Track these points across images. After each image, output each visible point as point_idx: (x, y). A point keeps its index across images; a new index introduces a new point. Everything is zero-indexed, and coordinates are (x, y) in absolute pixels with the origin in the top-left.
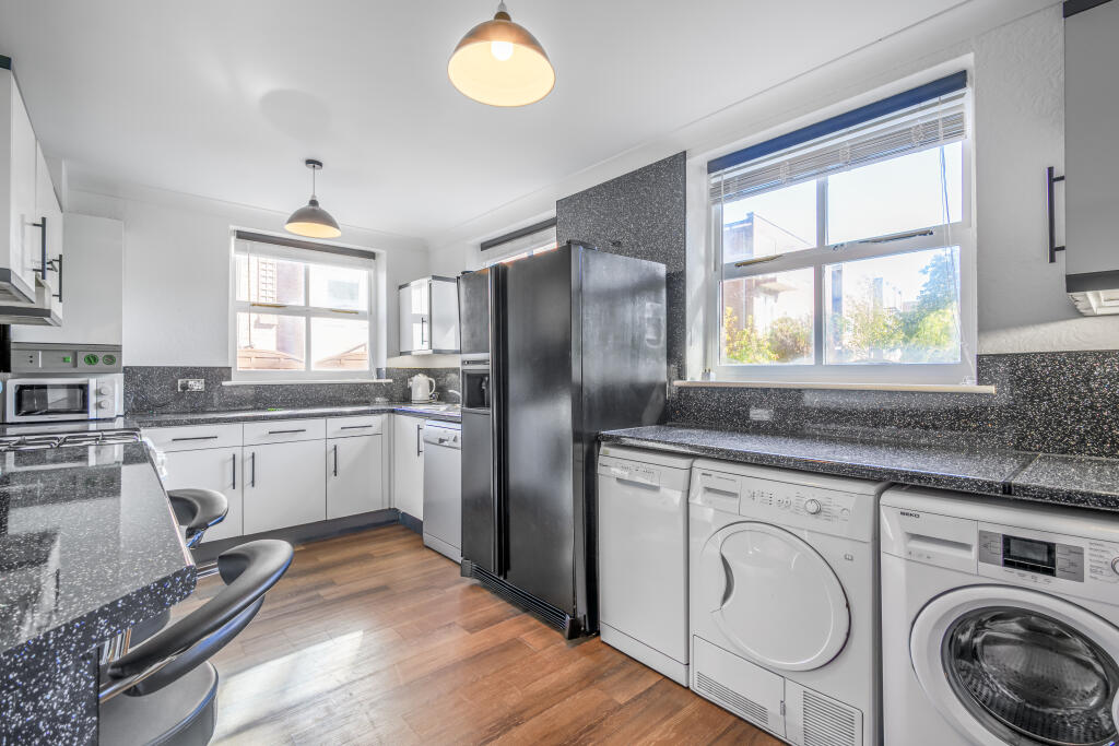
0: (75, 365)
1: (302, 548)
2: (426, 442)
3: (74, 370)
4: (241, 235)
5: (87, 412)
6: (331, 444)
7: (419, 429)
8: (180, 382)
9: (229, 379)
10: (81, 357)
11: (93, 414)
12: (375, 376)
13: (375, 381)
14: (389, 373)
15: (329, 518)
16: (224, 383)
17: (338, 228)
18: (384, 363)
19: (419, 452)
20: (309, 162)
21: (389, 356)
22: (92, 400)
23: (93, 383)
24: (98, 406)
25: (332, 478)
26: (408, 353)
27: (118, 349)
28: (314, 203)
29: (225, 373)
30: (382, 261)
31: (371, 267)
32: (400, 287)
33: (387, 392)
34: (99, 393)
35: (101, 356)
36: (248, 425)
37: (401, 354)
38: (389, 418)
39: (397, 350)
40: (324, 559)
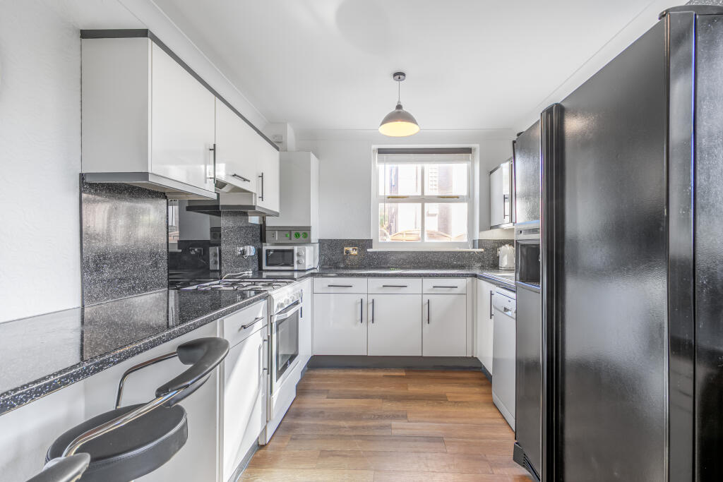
0: (290, 239)
1: (404, 374)
2: (495, 308)
3: (290, 242)
4: (381, 151)
5: (293, 266)
6: (426, 298)
7: (491, 294)
8: (346, 248)
9: (371, 247)
10: (293, 233)
11: (296, 267)
12: (470, 245)
13: (471, 250)
14: (481, 243)
15: (425, 355)
16: (368, 250)
17: (416, 123)
18: (478, 236)
19: (491, 315)
20: (395, 75)
21: (481, 230)
22: (296, 259)
23: (296, 249)
24: (298, 262)
25: (426, 325)
26: (497, 227)
27: (308, 229)
28: (399, 107)
29: (369, 243)
30: (477, 155)
31: (467, 160)
32: (491, 173)
33: (479, 258)
34: (298, 255)
35: (301, 233)
36: (371, 280)
37: (491, 228)
38: (473, 281)
39: (488, 225)
40: (413, 389)
